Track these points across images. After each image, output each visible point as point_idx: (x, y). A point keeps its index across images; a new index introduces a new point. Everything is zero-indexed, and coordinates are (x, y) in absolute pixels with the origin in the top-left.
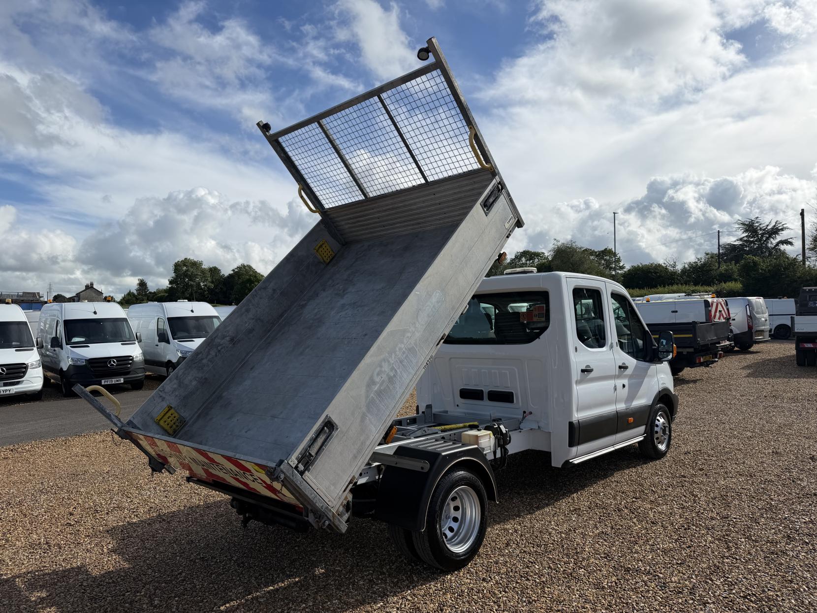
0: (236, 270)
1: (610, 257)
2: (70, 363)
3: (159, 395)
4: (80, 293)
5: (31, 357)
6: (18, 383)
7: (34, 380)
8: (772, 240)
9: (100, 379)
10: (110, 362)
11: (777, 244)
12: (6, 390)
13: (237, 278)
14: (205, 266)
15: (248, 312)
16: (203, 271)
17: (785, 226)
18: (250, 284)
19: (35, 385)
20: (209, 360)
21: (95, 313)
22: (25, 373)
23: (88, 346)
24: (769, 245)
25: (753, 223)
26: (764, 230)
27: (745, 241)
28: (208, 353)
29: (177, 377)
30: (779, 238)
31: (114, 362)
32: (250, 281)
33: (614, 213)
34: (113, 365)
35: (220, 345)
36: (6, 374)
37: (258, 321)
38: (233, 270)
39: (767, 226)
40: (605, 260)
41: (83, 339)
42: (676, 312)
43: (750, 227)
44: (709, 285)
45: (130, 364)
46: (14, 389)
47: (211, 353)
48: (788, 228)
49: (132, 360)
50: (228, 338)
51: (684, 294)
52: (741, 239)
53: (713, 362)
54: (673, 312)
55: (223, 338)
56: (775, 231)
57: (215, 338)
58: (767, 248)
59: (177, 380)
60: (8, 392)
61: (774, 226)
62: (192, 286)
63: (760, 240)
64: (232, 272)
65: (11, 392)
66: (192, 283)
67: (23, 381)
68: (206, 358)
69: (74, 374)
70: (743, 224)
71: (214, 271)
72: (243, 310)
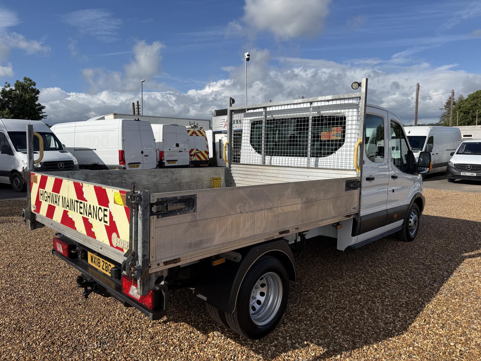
3: (69, 175)
15: (154, 177)
20: (112, 182)
28: (115, 179)
29: (87, 175)
35: (125, 180)
37: (156, 187)
47: (117, 179)
50: (132, 181)
55: (130, 178)
57: (126, 174)
59: (86, 176)
68: (112, 180)
72: (153, 174)
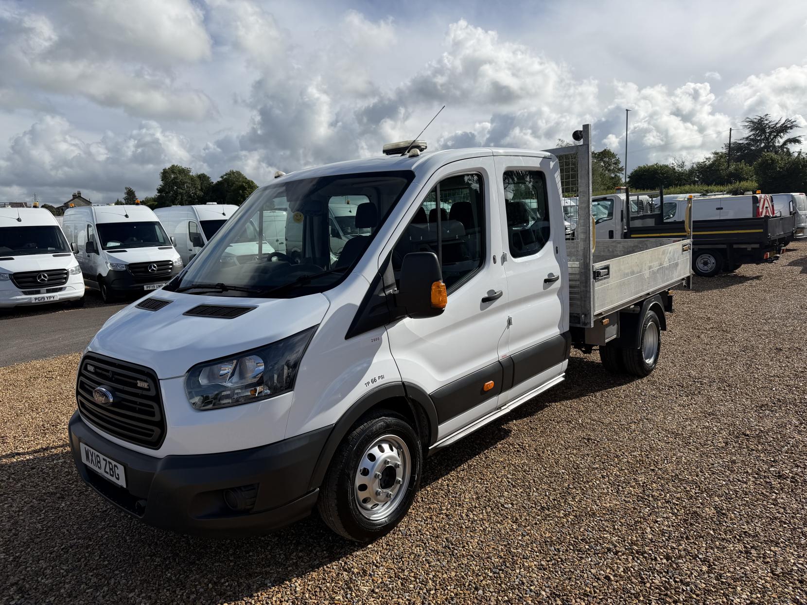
0: (225, 177)
1: (609, 159)
2: (110, 268)
4: (67, 203)
5: (69, 262)
6: (61, 289)
7: (76, 287)
8: (779, 138)
9: (142, 285)
10: (151, 267)
11: (785, 143)
12: (50, 297)
13: (226, 185)
14: (193, 173)
16: (192, 178)
17: (794, 123)
18: (243, 191)
19: (77, 291)
21: (127, 216)
22: (66, 279)
23: (126, 251)
24: (777, 144)
25: (762, 121)
26: (773, 128)
27: (751, 140)
30: (786, 137)
31: (155, 267)
32: (243, 188)
33: (627, 110)
34: (154, 270)
36: (48, 280)
38: (222, 177)
39: (777, 124)
40: (604, 162)
41: (118, 244)
42: (722, 208)
43: (759, 126)
44: (722, 184)
45: (171, 269)
46: (58, 296)
48: (796, 127)
49: (172, 264)
51: (699, 194)
52: (747, 138)
53: (777, 258)
54: (718, 209)
56: (784, 129)
58: (774, 147)
60: (52, 299)
61: (784, 124)
62: (181, 194)
63: (767, 139)
64: (221, 179)
65: (55, 299)
66: (181, 191)
67: (65, 288)
69: (115, 280)
70: (752, 122)
71: (203, 177)
